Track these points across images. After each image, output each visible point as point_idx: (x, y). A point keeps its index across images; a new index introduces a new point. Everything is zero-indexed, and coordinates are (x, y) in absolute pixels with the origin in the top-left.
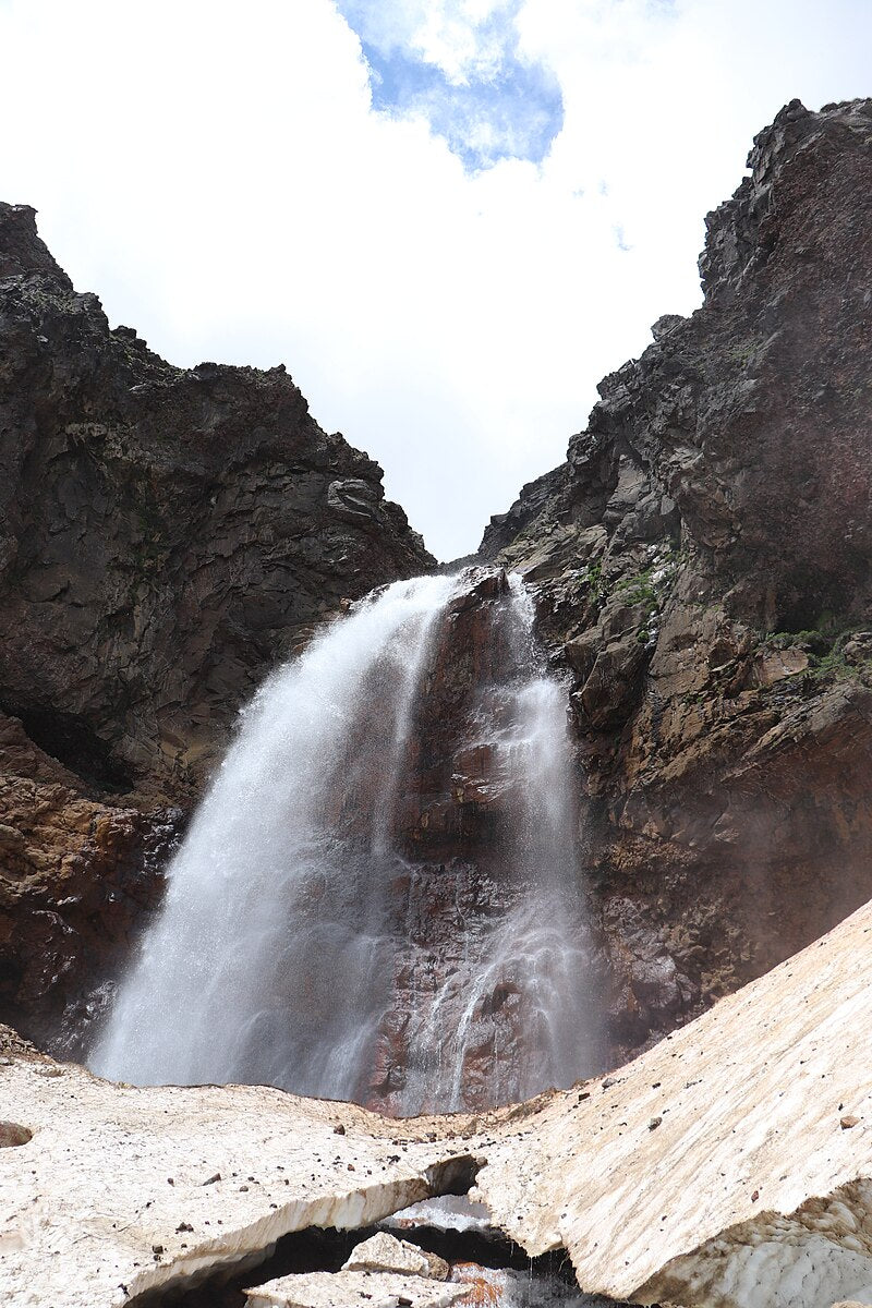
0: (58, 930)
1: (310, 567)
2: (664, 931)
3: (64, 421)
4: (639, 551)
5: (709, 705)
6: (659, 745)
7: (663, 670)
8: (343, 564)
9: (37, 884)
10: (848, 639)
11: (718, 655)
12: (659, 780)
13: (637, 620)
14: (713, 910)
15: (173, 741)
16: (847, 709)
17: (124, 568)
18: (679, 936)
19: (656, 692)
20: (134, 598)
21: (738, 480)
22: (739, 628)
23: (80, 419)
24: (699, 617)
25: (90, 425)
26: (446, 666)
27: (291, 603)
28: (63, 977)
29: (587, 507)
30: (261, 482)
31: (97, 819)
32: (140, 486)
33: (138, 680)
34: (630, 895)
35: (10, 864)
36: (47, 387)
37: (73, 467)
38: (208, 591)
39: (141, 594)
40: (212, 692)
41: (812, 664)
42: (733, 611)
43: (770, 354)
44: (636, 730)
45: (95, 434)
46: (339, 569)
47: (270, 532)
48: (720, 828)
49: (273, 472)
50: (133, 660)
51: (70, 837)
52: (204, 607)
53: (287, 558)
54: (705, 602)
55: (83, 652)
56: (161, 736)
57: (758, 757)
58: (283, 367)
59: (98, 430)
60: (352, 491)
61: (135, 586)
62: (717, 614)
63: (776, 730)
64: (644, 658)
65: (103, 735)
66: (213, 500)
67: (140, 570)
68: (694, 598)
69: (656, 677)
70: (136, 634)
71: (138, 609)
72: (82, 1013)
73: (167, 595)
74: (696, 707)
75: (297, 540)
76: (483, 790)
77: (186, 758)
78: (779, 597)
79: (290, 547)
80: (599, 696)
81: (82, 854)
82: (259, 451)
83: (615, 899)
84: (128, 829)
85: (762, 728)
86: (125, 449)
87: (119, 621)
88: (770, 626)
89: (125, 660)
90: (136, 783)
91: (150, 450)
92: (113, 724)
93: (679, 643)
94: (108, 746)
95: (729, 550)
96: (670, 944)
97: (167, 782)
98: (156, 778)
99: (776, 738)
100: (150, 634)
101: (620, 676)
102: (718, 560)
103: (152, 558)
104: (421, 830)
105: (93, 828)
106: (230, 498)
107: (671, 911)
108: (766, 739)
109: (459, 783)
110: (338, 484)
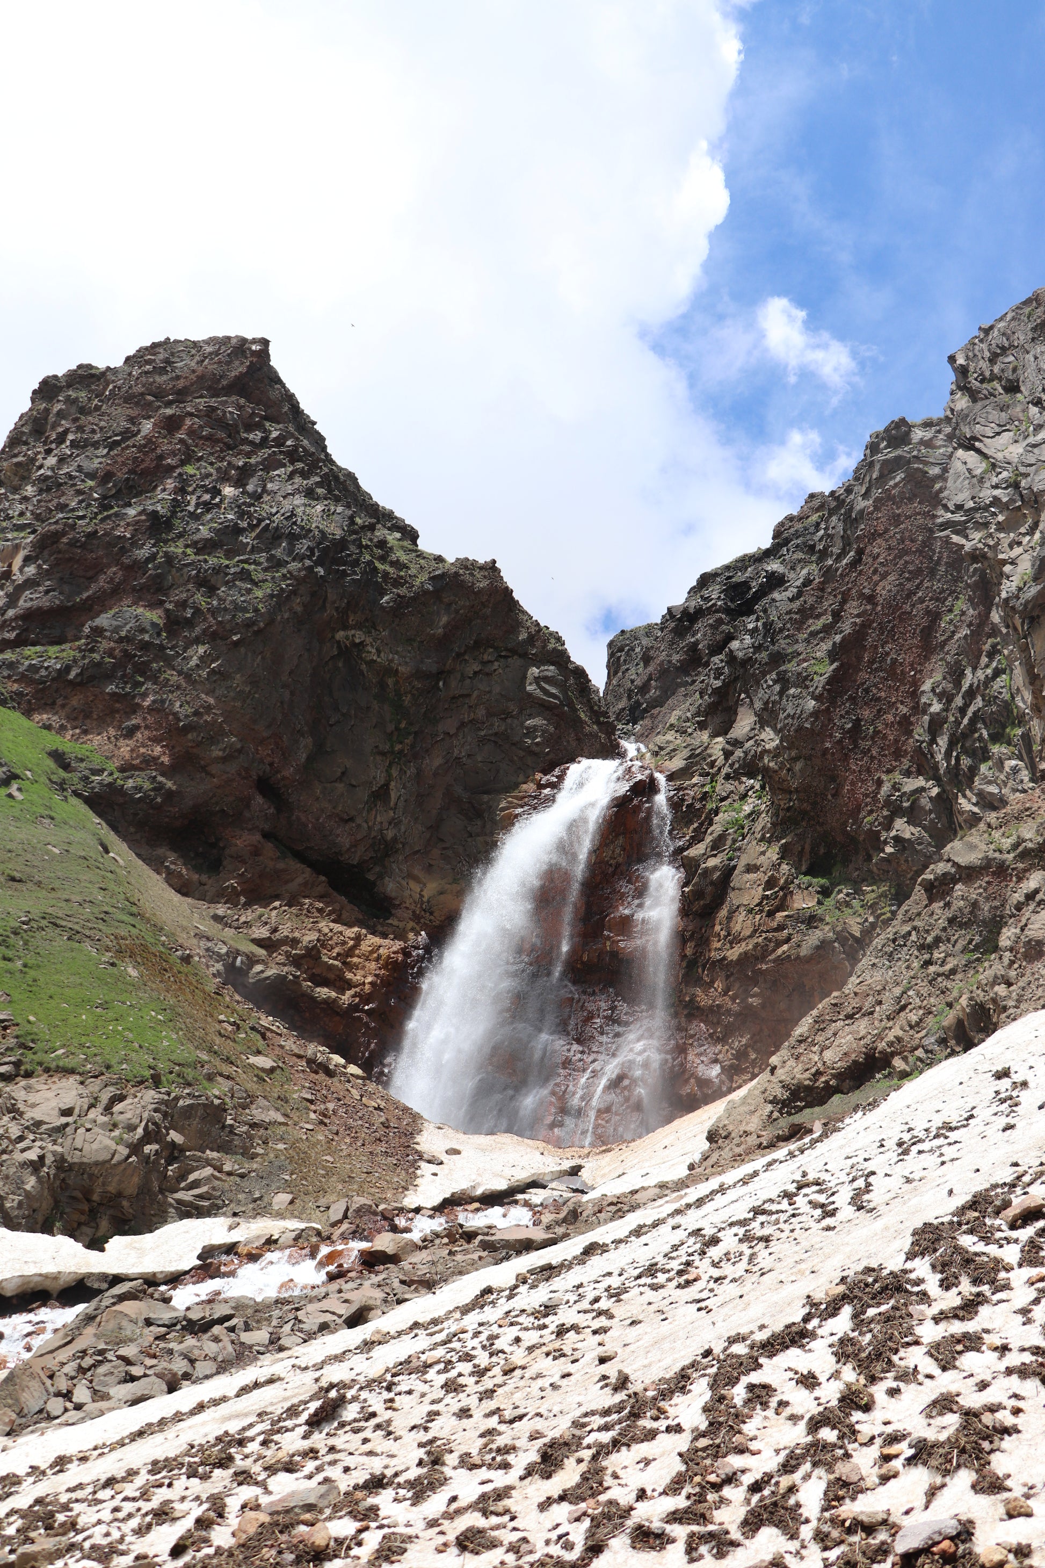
0: (367, 1024)
1: (514, 744)
2: (719, 1047)
3: (335, 630)
4: (741, 783)
5: (758, 917)
6: (729, 934)
7: (737, 885)
8: (537, 744)
9: (353, 996)
10: (840, 891)
11: (770, 884)
12: (724, 958)
13: (729, 842)
14: (744, 1041)
15: (417, 879)
16: (818, 948)
17: (383, 754)
18: (725, 1053)
19: (734, 898)
20: (390, 775)
21: (798, 766)
22: (785, 867)
23: (345, 627)
24: (763, 853)
25: (353, 632)
26: (607, 845)
27: (498, 771)
28: (371, 1053)
29: (717, 720)
30: (476, 667)
31: (381, 951)
32: (390, 682)
33: (395, 839)
34: (704, 1022)
35: (338, 984)
36: (323, 607)
37: (340, 665)
38: (438, 762)
39: (395, 773)
40: (442, 840)
41: (820, 903)
42: (785, 853)
43: (827, 683)
44: (717, 922)
45: (357, 641)
46: (535, 748)
47: (484, 712)
48: (752, 996)
49: (486, 657)
50: (390, 823)
51: (367, 964)
52: (435, 774)
53: (496, 734)
54: (769, 841)
55: (359, 821)
56: (411, 876)
57: (774, 961)
58: (494, 562)
59: (359, 636)
60: (547, 679)
61: (390, 766)
62: (773, 854)
63: (785, 947)
64: (728, 872)
65: (371, 877)
66: (441, 684)
67: (392, 752)
68: (762, 839)
69: (733, 889)
70: (392, 804)
71: (393, 784)
72: (382, 1073)
73: (411, 771)
74: (751, 916)
75: (504, 719)
76: (622, 944)
77: (426, 894)
78: (812, 849)
79: (498, 725)
80: (698, 894)
81: (376, 975)
82: (475, 642)
83: (695, 1023)
84: (400, 957)
85: (779, 944)
86: (379, 651)
87: (382, 794)
88: (804, 868)
89: (385, 825)
90: (393, 911)
91: (397, 652)
92: (377, 869)
93: (751, 869)
94: (374, 884)
95: (789, 809)
96: (720, 1057)
97: (414, 912)
98: (407, 908)
99: (784, 952)
100: (401, 804)
101: (712, 883)
102: (781, 814)
103: (401, 743)
104: (583, 963)
105: (378, 959)
106: (453, 684)
107: (724, 1037)
108: (780, 951)
109: (609, 938)
110: (534, 671)
